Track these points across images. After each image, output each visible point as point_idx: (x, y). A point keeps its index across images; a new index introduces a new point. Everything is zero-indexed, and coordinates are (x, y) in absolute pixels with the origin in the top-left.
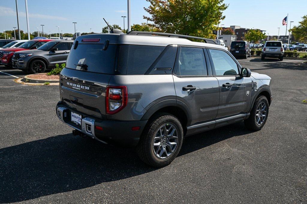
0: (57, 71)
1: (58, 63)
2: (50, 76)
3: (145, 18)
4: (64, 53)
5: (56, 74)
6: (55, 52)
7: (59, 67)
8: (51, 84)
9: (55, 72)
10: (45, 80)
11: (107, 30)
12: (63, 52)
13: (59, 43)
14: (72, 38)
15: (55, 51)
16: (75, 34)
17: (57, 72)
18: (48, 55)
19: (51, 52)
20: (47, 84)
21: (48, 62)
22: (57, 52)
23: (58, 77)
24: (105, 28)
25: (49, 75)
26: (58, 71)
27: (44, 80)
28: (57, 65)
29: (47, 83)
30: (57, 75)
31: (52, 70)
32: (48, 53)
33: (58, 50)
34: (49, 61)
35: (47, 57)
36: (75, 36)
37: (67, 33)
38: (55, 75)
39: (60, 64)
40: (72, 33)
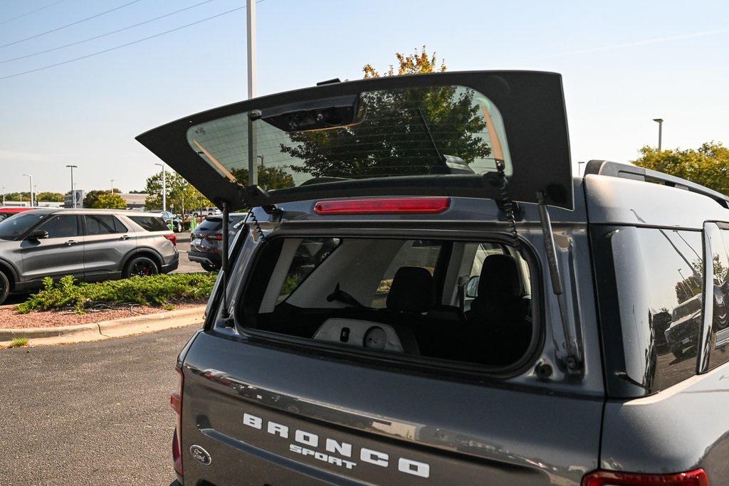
0: (47, 299)
1: (50, 275)
2: (27, 316)
3: (284, 149)
4: (66, 245)
5: (45, 308)
6: (39, 243)
7: (53, 285)
8: (34, 342)
9: (40, 303)
10: (13, 330)
11: (159, 182)
12: (64, 242)
13: (50, 216)
14: (63, 204)
15: (40, 240)
16: (71, 193)
17: (47, 304)
18: (16, 251)
19: (27, 242)
20: (18, 345)
21: (18, 273)
22: (43, 242)
23: (51, 316)
24: (155, 179)
25: (22, 313)
26: (51, 298)
27: (8, 330)
28: (49, 281)
29: (20, 341)
30: (47, 310)
31: (32, 297)
32: (17, 245)
33: (49, 237)
34: (19, 268)
35: (15, 259)
36: (71, 198)
37: (46, 192)
38: (43, 310)
39: (57, 277)
40: (60, 193)
